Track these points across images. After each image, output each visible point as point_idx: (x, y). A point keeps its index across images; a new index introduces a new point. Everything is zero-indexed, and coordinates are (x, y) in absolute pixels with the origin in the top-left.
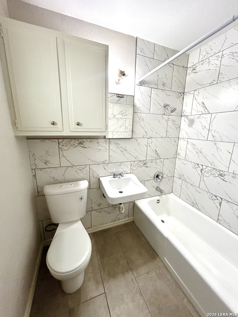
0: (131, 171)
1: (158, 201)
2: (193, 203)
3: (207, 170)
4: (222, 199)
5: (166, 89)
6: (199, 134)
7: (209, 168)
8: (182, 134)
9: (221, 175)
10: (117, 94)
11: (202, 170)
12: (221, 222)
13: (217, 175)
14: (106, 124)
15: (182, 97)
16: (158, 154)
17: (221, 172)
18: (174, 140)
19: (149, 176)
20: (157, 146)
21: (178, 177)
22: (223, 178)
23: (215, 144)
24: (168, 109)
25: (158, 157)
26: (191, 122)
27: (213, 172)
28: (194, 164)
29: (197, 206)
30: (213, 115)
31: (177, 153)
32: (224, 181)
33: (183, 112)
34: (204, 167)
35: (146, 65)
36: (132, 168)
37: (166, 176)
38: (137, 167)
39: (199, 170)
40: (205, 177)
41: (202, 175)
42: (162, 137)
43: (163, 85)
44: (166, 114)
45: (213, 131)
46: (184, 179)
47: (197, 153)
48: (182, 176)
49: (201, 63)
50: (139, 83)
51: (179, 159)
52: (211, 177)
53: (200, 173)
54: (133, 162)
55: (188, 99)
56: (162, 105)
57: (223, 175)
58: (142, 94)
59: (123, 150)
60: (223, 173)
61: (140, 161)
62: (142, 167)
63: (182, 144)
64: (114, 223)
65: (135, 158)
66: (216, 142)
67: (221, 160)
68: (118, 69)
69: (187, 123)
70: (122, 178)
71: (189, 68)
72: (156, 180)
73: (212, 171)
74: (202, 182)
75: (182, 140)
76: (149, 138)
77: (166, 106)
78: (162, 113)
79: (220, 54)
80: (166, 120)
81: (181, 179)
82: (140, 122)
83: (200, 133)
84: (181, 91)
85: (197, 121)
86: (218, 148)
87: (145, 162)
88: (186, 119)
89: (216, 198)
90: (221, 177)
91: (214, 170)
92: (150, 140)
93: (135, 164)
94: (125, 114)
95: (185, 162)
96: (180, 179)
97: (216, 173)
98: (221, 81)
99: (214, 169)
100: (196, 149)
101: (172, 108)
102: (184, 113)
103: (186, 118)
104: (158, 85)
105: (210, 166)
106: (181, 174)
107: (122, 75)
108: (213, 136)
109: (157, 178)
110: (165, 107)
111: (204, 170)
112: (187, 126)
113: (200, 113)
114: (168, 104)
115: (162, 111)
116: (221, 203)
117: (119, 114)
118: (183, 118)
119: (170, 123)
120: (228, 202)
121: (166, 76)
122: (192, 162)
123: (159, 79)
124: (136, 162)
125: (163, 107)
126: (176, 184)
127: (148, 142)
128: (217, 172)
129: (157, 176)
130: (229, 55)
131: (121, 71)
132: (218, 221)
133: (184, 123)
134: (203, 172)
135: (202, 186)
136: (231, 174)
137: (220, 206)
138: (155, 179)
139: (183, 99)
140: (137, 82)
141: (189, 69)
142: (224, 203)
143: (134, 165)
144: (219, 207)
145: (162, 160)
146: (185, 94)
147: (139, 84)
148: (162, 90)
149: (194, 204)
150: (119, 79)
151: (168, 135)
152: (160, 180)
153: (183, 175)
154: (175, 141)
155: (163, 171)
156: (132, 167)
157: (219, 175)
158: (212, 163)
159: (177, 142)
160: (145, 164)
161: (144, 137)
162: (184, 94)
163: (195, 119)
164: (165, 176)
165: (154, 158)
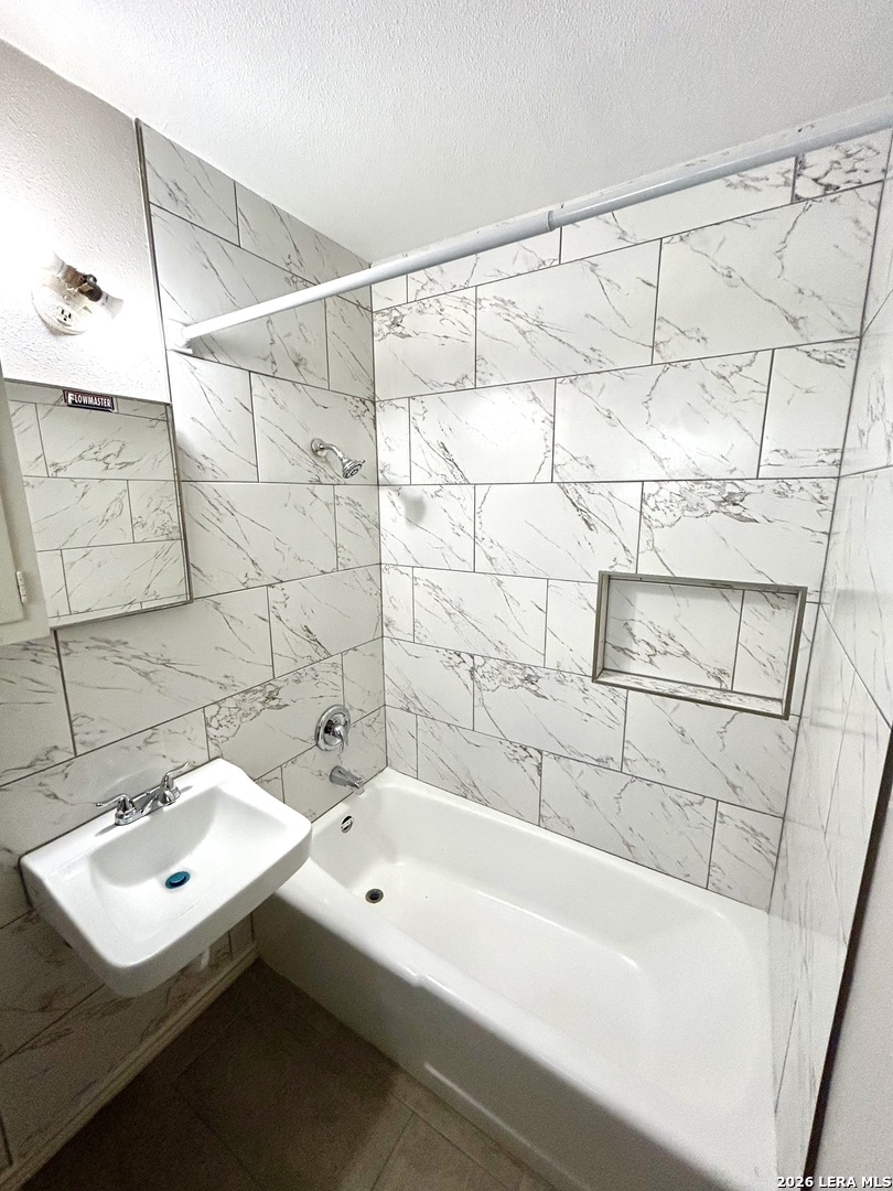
0: (212, 747)
1: (346, 824)
2: (463, 785)
3: (487, 667)
4: (540, 752)
5: (310, 380)
6: (447, 552)
7: (491, 662)
8: (391, 550)
9: (528, 679)
10: (66, 391)
11: (472, 671)
12: (548, 825)
13: (518, 682)
14: (25, 575)
15: (369, 415)
16: (316, 640)
17: (528, 671)
18: (366, 574)
19: (295, 738)
20: (309, 613)
21: (401, 705)
22: (533, 687)
23: (500, 583)
24: (327, 461)
25: (321, 650)
26: (416, 510)
27: (507, 674)
28: (448, 655)
29: (476, 793)
30: (481, 490)
31: (382, 622)
32: (538, 695)
33: (382, 472)
34: (479, 660)
35: (207, 264)
36: (217, 733)
37: (360, 715)
38: (237, 722)
39: (464, 670)
40: (484, 693)
41: (476, 688)
42: (323, 572)
43: (296, 365)
44: (323, 480)
45: (487, 541)
46: (421, 708)
47: (449, 614)
48: (414, 700)
49: (415, 306)
50: (190, 344)
51: (391, 639)
52: (503, 689)
53: (470, 683)
54: (216, 707)
55: (391, 426)
56: (305, 444)
57: (534, 679)
58: (210, 396)
59: (152, 667)
60: (532, 673)
61: (246, 692)
62: (258, 714)
63: (395, 585)
64: (161, 1032)
65: (223, 686)
66: (501, 578)
67: (520, 633)
68: (51, 261)
69: (402, 510)
70: (166, 808)
71: (377, 312)
72: (326, 742)
73: (503, 671)
74: (480, 711)
75: (392, 570)
76: (270, 585)
77: (318, 450)
78: (310, 476)
79: (470, 293)
80: (327, 505)
81: (412, 710)
82: (218, 523)
83: (450, 548)
84: (366, 394)
85: (433, 506)
86: (508, 597)
87: (269, 688)
88: (394, 496)
89: (525, 754)
90: (529, 685)
91: (508, 666)
92: (275, 594)
93: (224, 712)
94: (119, 460)
95: (416, 650)
96: (408, 711)
97: (514, 677)
98: (484, 382)
99: (508, 663)
100: (445, 603)
101: (344, 461)
102: (385, 473)
103: (394, 494)
104: (274, 363)
105: (493, 653)
106: (408, 693)
107: (81, 291)
108: (491, 559)
109: (326, 735)
110: (315, 452)
111: (480, 670)
112: (402, 520)
113: (440, 480)
114: (327, 442)
115: (306, 468)
116: (541, 764)
117: (81, 457)
118: (384, 492)
119: (343, 512)
120: (558, 757)
121: (302, 327)
122: (437, 648)
123: (275, 337)
124: (230, 703)
125: (310, 453)
126: (395, 732)
127: (271, 604)
128: (517, 671)
129: (329, 729)
130: (496, 305)
131: (70, 269)
132: (541, 821)
133: (390, 511)
134: (477, 676)
135: (483, 723)
136: (554, 674)
137: (540, 775)
138: (321, 742)
139: (375, 424)
140: (179, 338)
141: (377, 317)
142: (548, 762)
143: (219, 717)
144: (537, 779)
145: (337, 659)
146: (377, 404)
147: (190, 351)
148: (294, 383)
149: (467, 791)
150: (68, 310)
151: (343, 561)
152: (339, 741)
153: (416, 697)
154: (371, 579)
155: (347, 700)
156: (212, 731)
157: (522, 681)
158: (499, 645)
159: (376, 579)
160: (271, 697)
161: (250, 584)
162: (374, 403)
163: (427, 499)
164: (354, 715)
165: (307, 661)
